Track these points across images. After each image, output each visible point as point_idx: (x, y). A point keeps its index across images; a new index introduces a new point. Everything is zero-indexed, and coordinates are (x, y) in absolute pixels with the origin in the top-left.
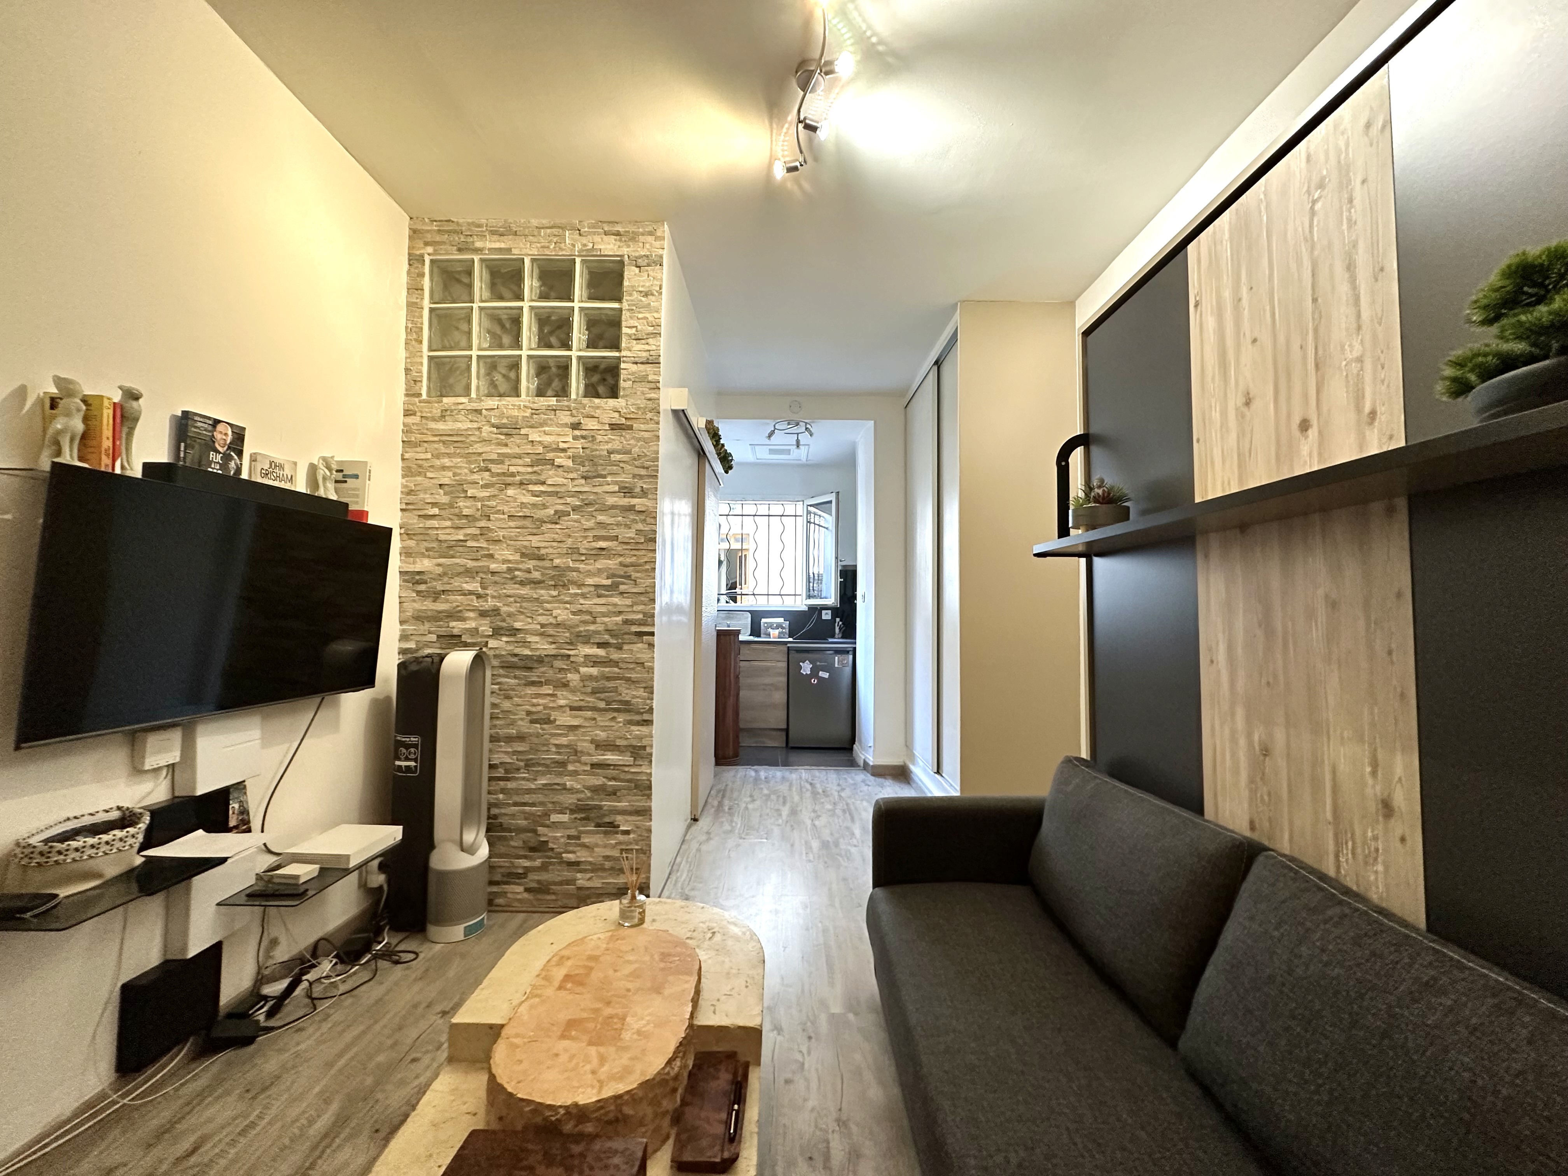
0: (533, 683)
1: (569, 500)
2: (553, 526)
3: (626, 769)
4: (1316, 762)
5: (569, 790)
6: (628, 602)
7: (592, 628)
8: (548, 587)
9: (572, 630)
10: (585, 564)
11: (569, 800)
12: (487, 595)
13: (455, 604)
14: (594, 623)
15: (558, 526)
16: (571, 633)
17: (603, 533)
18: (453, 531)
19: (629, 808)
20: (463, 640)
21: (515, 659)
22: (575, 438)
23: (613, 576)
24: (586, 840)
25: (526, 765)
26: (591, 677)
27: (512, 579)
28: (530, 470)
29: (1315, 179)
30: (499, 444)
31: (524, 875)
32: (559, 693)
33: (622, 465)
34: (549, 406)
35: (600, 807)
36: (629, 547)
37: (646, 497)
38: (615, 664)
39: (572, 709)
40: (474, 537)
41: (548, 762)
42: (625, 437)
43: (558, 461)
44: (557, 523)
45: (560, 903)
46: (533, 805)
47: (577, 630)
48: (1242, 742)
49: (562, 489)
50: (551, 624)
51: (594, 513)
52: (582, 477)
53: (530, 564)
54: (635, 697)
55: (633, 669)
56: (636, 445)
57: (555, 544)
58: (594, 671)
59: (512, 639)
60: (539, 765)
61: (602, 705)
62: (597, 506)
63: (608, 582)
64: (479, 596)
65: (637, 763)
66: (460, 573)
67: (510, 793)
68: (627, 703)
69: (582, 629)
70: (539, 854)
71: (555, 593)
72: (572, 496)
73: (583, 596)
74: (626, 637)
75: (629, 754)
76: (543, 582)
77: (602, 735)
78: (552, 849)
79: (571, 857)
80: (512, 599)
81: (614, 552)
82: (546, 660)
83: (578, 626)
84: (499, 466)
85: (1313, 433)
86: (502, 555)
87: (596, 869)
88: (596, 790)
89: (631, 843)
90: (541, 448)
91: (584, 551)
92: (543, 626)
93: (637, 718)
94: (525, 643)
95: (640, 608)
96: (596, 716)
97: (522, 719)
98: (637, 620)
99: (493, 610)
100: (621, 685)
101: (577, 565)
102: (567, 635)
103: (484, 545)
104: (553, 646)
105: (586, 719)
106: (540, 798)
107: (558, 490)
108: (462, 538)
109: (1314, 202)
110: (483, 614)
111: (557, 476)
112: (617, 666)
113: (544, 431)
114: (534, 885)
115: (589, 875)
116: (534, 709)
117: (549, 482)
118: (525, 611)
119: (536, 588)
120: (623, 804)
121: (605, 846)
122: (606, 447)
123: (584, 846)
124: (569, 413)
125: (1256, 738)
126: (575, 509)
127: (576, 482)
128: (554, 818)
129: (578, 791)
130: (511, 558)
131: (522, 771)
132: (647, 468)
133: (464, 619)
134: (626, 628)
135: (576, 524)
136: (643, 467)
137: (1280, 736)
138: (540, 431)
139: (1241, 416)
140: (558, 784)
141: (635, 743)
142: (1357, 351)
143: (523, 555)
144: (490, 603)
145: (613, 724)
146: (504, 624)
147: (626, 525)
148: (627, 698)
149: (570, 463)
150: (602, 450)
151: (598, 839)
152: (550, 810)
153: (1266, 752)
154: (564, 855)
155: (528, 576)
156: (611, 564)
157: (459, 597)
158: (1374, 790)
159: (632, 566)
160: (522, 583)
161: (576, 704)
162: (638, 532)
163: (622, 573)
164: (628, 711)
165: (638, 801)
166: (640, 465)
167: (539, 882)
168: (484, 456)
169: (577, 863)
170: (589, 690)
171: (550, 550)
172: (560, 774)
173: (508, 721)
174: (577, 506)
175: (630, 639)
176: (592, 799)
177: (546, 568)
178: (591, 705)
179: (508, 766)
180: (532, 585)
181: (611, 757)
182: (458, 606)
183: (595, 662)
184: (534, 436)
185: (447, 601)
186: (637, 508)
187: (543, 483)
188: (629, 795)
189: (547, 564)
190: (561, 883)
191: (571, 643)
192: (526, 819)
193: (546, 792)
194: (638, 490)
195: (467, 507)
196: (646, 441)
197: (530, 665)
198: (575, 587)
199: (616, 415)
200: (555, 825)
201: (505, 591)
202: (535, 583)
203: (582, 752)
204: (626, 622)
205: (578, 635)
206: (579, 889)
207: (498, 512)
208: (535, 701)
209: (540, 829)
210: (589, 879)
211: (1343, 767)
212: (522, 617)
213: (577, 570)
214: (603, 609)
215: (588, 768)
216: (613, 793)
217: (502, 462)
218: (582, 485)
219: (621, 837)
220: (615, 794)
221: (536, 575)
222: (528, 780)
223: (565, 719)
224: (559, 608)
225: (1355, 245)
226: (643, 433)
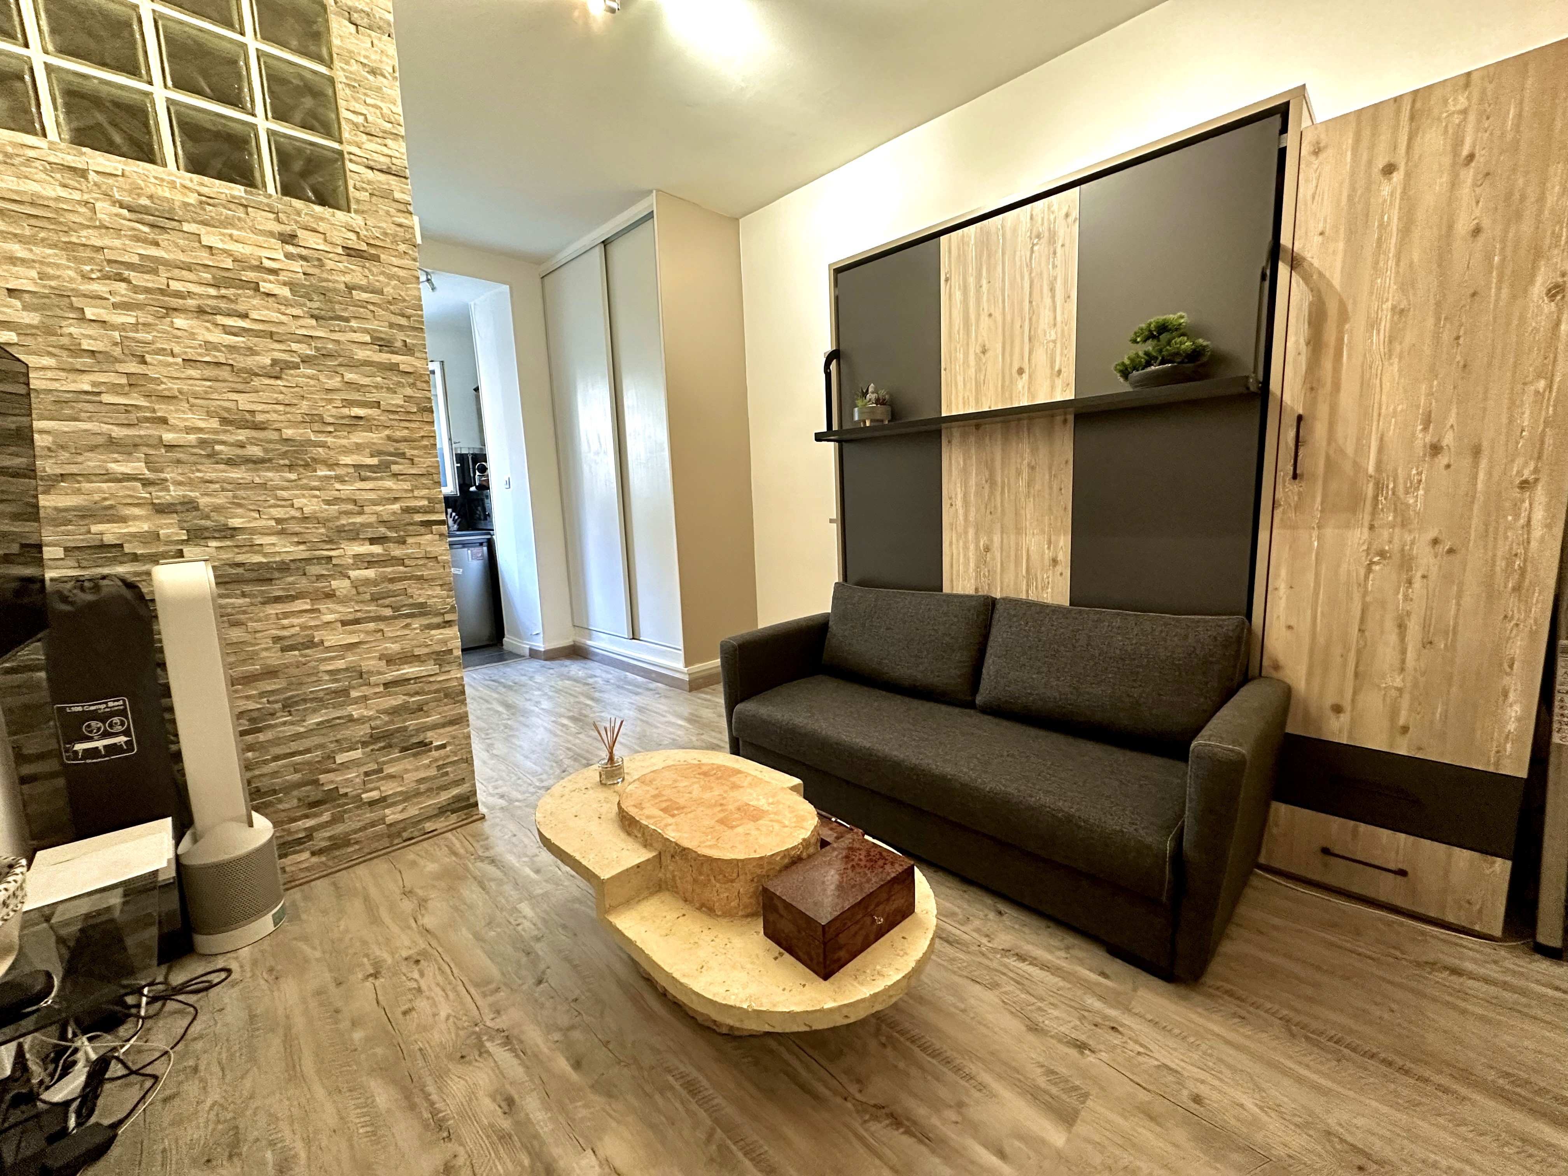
0: (278, 600)
1: (294, 346)
2: (272, 382)
3: (432, 679)
4: (1018, 549)
5: (358, 720)
6: (407, 486)
7: (359, 519)
8: (279, 468)
9: (330, 524)
10: (335, 437)
11: (362, 731)
12: (166, 480)
13: (96, 497)
14: (361, 513)
15: (279, 382)
16: (329, 529)
17: (356, 396)
18: (63, 375)
19: (442, 721)
20: (127, 550)
21: (240, 570)
22: (288, 256)
23: (380, 453)
24: (389, 770)
25: (284, 707)
26: (367, 582)
27: (209, 456)
28: (212, 291)
29: (1034, 232)
30: (137, 239)
31: (309, 837)
32: (322, 607)
33: (371, 307)
34: (234, 197)
35: (405, 729)
36: (397, 417)
37: (412, 355)
38: (401, 561)
39: (344, 623)
40: (115, 389)
41: (321, 694)
42: (370, 271)
43: (265, 287)
44: (277, 378)
45: (366, 851)
46: (308, 751)
47: (338, 523)
48: (972, 547)
49: (281, 329)
50: (293, 518)
51: (339, 369)
52: (312, 316)
53: (242, 435)
54: (430, 597)
55: (424, 565)
56: (389, 284)
57: (281, 408)
58: (370, 573)
59: (228, 543)
60: (305, 701)
61: (388, 612)
62: (341, 359)
63: (374, 461)
64: (146, 483)
65: (443, 670)
66: (97, 447)
67: (264, 747)
68: (422, 605)
69: (344, 522)
70: (327, 806)
71: (293, 476)
72: (299, 342)
73: (340, 479)
74: (411, 528)
75: (432, 662)
76: (270, 460)
77: (394, 647)
78: (346, 794)
79: (375, 795)
80: (217, 486)
81: (375, 422)
82: (293, 566)
83: (338, 518)
84: (147, 277)
85: (1025, 376)
86: (186, 420)
87: (407, 797)
88: (394, 712)
89: (448, 756)
90: (230, 260)
91: (331, 420)
92: (279, 521)
93: (437, 620)
94: (253, 548)
95: (424, 492)
96: (382, 627)
97: (266, 649)
98: (421, 507)
99: (182, 504)
100: (410, 586)
101: (322, 438)
102: (323, 530)
103: (143, 402)
104: (302, 547)
105: (367, 633)
106: (316, 740)
107: (274, 329)
108: (87, 388)
109: (1033, 245)
110: (161, 510)
111: (268, 309)
112: (403, 565)
113: (231, 236)
114: (324, 844)
115: (400, 807)
116: (285, 633)
117: (254, 315)
118: (243, 502)
119: (257, 470)
120: (434, 718)
121: (417, 769)
122: (343, 279)
123: (392, 777)
124: (272, 216)
125: (982, 543)
126: (306, 360)
127: (302, 322)
128: (340, 758)
129: (370, 719)
130: (202, 424)
131: (278, 715)
132: (409, 317)
133: (123, 520)
134: (407, 518)
135: (312, 382)
136: (403, 316)
137: (997, 539)
138: (224, 235)
139: (978, 360)
140: (339, 718)
141: (437, 648)
142: (1053, 337)
143: (224, 421)
144: (174, 493)
145: (407, 632)
146: (208, 523)
147: (388, 389)
148: (421, 600)
149: (285, 292)
150: (337, 281)
151: (408, 763)
152: (333, 752)
153: (987, 549)
154: (363, 796)
155: (239, 451)
156: (376, 437)
157: (104, 486)
158: (1048, 555)
159: (406, 441)
160: (230, 462)
161: (350, 617)
162: (408, 398)
163: (392, 450)
164: (423, 614)
165: (451, 710)
166: (397, 311)
167: (330, 838)
168: (109, 254)
169: (383, 799)
170: (368, 597)
171: (275, 416)
172: (342, 705)
173: (243, 656)
174: (308, 356)
175: (415, 530)
176: (392, 722)
177: (270, 441)
178: (372, 614)
179: (255, 715)
180: (251, 466)
181: (409, 670)
182: (105, 499)
183: (370, 562)
184: (210, 238)
185: (79, 492)
186: (402, 367)
187: (245, 316)
188: (438, 706)
189: (274, 436)
190: (364, 828)
191: (331, 541)
192: (296, 771)
193: (324, 731)
194: (399, 344)
195: (90, 337)
196: (403, 281)
197: (268, 576)
198: (323, 467)
199: (353, 236)
200: (345, 766)
201: (198, 474)
202: (255, 462)
203: (368, 672)
204: (407, 510)
205: (340, 530)
206: (390, 825)
207: (161, 351)
208: (285, 622)
209: (323, 778)
210: (402, 811)
211: (1033, 548)
212: (239, 511)
213: (323, 445)
214: (372, 496)
215: (381, 689)
216: (420, 709)
217: (155, 272)
218: (313, 327)
219: (435, 754)
220: (421, 710)
221: (255, 451)
222: (292, 723)
223: (335, 638)
224: (304, 496)
225: (1055, 278)
226: (396, 269)
